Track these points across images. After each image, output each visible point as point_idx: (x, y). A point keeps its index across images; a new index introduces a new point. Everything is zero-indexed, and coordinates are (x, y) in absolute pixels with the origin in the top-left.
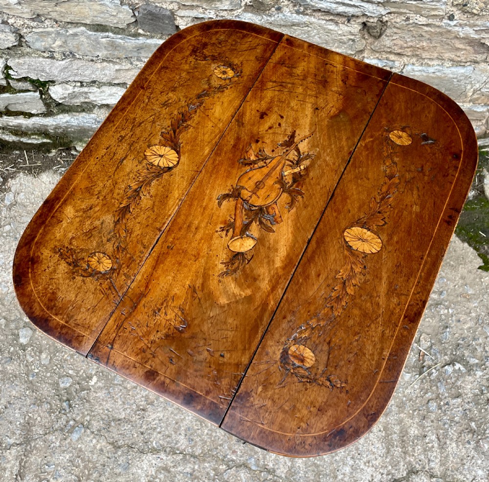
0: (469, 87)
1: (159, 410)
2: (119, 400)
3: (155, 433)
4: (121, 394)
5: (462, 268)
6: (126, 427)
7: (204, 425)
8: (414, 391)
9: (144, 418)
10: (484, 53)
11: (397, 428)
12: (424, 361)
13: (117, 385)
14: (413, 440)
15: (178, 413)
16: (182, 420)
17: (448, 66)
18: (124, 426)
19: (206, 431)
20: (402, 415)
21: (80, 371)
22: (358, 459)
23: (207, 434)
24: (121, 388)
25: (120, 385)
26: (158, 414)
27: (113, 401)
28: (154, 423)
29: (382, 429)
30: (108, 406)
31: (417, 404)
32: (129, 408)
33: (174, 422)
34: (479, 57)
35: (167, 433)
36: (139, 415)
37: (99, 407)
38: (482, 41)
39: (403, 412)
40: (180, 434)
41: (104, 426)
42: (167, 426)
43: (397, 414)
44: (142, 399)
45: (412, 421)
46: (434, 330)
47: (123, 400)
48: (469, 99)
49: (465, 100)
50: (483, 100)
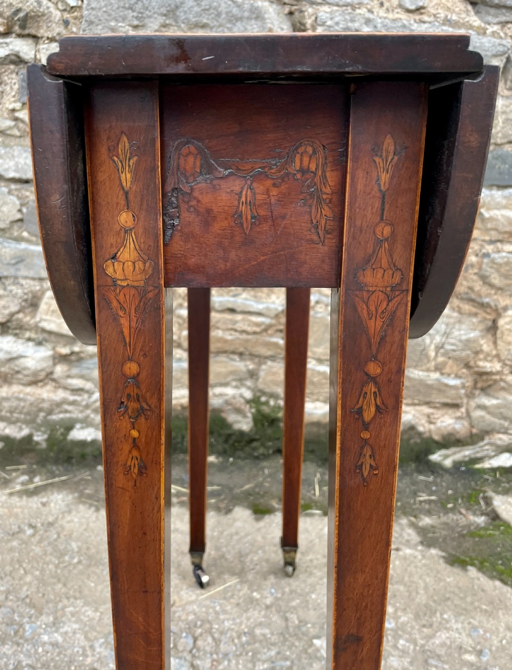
0: (428, 340)
5: (504, 614)
48: (433, 363)
49: (428, 365)
50: (451, 367)
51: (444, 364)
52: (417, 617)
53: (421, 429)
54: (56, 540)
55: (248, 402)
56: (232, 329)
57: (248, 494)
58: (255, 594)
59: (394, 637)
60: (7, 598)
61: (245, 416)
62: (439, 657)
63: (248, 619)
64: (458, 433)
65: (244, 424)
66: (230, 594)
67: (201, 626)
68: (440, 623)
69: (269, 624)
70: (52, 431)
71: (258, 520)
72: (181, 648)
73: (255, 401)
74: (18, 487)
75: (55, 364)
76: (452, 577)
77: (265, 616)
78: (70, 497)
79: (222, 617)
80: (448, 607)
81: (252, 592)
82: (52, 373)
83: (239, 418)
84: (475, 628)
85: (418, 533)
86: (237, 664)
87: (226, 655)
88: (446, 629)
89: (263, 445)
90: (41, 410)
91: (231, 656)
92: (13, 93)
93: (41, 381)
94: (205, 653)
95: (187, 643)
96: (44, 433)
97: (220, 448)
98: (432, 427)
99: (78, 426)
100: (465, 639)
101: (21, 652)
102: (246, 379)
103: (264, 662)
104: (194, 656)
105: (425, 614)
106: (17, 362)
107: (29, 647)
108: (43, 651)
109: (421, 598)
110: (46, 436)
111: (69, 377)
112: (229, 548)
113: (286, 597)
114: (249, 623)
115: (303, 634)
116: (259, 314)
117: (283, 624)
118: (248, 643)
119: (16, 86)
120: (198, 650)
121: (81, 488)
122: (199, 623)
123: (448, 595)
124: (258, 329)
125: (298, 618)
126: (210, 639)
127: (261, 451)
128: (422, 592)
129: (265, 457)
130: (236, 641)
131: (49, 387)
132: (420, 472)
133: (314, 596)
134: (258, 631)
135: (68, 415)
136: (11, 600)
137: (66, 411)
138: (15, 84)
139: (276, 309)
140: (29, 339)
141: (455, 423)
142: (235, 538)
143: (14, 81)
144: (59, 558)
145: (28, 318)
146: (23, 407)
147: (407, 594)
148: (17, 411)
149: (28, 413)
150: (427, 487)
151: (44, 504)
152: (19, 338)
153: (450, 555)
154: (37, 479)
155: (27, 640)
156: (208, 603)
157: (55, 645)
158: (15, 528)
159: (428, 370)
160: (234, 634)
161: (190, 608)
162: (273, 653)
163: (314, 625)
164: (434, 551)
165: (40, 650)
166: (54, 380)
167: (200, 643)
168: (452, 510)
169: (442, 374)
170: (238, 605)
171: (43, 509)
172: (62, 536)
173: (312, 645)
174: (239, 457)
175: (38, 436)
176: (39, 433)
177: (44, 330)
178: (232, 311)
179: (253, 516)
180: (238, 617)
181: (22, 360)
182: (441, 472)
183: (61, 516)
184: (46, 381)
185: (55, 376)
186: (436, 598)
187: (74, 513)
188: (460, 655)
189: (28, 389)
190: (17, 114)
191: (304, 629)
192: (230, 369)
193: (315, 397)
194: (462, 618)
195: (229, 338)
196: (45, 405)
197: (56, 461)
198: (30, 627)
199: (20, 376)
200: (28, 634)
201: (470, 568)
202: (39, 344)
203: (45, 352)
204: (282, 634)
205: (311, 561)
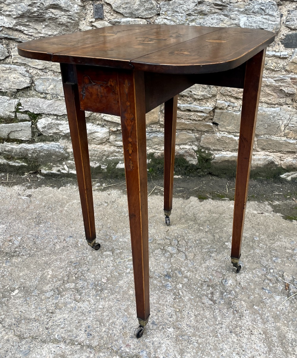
0: (281, 123)
1: (65, 312)
2: (33, 306)
3: (58, 328)
4: (35, 302)
6: (34, 325)
7: (102, 324)
8: (286, 307)
9: (51, 318)
10: (284, 97)
11: (275, 333)
12: (290, 290)
13: (34, 296)
14: (291, 342)
15: (81, 316)
16: (84, 320)
17: (265, 107)
18: (33, 323)
19: (104, 329)
20: (278, 324)
21: (6, 285)
22: (243, 355)
23: (105, 331)
24: (36, 298)
25: (36, 296)
26: (64, 315)
27: (27, 306)
28: (59, 321)
29: (262, 333)
30: (22, 309)
31: (290, 317)
32: (40, 311)
33: (77, 321)
34: (282, 101)
35: (69, 329)
36: (47, 316)
37: (15, 309)
38: (281, 88)
39: (278, 322)
40: (81, 330)
41: (15, 322)
42: (70, 324)
43: (273, 323)
44: (53, 305)
45: (288, 328)
46: (294, 272)
47: (36, 306)
48: (283, 133)
49: (281, 134)
50: (292, 135)
51: (288, 133)
52: (268, 236)
53: (277, 163)
54: (117, 208)
55: (195, 151)
56: (189, 119)
57: (196, 191)
58: (201, 227)
59: (258, 243)
60: (103, 227)
61: (194, 158)
62: (276, 250)
63: (199, 236)
64: (294, 165)
65: (194, 162)
66: (190, 227)
67: (180, 238)
68: (278, 239)
69: (207, 238)
70: (109, 164)
71: (201, 201)
72: (173, 244)
73: (198, 151)
74: (97, 188)
75: (110, 135)
76: (286, 223)
77: (205, 235)
78: (119, 191)
79: (188, 235)
80: (282, 234)
81: (200, 227)
82: (109, 139)
83: (192, 159)
84: (293, 241)
85: (272, 207)
86: (195, 249)
87: (191, 247)
88: (280, 241)
89: (202, 171)
90: (104, 155)
91: (192, 247)
92: (91, 14)
93: (104, 143)
94: (183, 246)
95: (175, 243)
96: (106, 165)
97: (183, 172)
98: (282, 162)
99: (120, 162)
100: (288, 245)
101: (113, 244)
102: (195, 142)
103: (206, 249)
104: (178, 247)
105: (272, 236)
106: (94, 135)
107: (116, 243)
108: (121, 244)
109: (271, 230)
110: (106, 167)
111: (116, 141)
112: (189, 212)
113: (214, 229)
114: (199, 237)
115: (221, 241)
116: (202, 112)
117: (213, 238)
118: (199, 243)
119: (93, 11)
120: (180, 245)
121: (123, 188)
122: (179, 236)
123: (282, 230)
124: (201, 119)
125: (219, 236)
126: (184, 241)
127: (202, 173)
128: (272, 228)
129: (203, 176)
130: (194, 242)
131: (107, 145)
132: (276, 183)
133: (225, 229)
134: (203, 240)
135: (116, 157)
136: (104, 228)
137: (115, 156)
138: (92, 9)
139: (209, 109)
140: (98, 124)
141: (293, 160)
142: (191, 208)
143: (91, 8)
144: (120, 214)
145: (98, 115)
146: (97, 154)
147: (265, 229)
148: (94, 156)
149: (98, 157)
150: (278, 189)
151: (109, 195)
152: (94, 124)
153: (285, 215)
154: (104, 185)
155: (114, 241)
156: (182, 230)
157: (125, 242)
158: (99, 203)
159: (280, 136)
160: (194, 240)
161: (175, 232)
162: (209, 246)
163: (225, 238)
164: (278, 214)
165: (120, 244)
166: (109, 142)
167: (180, 243)
168: (289, 198)
169: (287, 138)
170: (194, 231)
171: (109, 196)
172: (119, 206)
173: (224, 244)
174: (192, 176)
175: (103, 166)
176: (103, 165)
177: (105, 120)
178: (189, 111)
179: (199, 200)
180: (195, 235)
181: (96, 133)
182: (285, 183)
183: (117, 199)
184: (106, 143)
185: (110, 140)
186: (277, 231)
187: (122, 198)
188: (285, 250)
189: (98, 146)
190: (93, 24)
191: (221, 239)
192: (188, 137)
193: (227, 149)
194: (287, 237)
195: (188, 123)
196: (106, 153)
197: (111, 177)
198: (114, 237)
199: (95, 140)
200: (114, 239)
201: (293, 220)
202: (103, 126)
203: (105, 130)
204: (212, 240)
205: (224, 217)
